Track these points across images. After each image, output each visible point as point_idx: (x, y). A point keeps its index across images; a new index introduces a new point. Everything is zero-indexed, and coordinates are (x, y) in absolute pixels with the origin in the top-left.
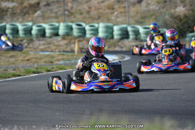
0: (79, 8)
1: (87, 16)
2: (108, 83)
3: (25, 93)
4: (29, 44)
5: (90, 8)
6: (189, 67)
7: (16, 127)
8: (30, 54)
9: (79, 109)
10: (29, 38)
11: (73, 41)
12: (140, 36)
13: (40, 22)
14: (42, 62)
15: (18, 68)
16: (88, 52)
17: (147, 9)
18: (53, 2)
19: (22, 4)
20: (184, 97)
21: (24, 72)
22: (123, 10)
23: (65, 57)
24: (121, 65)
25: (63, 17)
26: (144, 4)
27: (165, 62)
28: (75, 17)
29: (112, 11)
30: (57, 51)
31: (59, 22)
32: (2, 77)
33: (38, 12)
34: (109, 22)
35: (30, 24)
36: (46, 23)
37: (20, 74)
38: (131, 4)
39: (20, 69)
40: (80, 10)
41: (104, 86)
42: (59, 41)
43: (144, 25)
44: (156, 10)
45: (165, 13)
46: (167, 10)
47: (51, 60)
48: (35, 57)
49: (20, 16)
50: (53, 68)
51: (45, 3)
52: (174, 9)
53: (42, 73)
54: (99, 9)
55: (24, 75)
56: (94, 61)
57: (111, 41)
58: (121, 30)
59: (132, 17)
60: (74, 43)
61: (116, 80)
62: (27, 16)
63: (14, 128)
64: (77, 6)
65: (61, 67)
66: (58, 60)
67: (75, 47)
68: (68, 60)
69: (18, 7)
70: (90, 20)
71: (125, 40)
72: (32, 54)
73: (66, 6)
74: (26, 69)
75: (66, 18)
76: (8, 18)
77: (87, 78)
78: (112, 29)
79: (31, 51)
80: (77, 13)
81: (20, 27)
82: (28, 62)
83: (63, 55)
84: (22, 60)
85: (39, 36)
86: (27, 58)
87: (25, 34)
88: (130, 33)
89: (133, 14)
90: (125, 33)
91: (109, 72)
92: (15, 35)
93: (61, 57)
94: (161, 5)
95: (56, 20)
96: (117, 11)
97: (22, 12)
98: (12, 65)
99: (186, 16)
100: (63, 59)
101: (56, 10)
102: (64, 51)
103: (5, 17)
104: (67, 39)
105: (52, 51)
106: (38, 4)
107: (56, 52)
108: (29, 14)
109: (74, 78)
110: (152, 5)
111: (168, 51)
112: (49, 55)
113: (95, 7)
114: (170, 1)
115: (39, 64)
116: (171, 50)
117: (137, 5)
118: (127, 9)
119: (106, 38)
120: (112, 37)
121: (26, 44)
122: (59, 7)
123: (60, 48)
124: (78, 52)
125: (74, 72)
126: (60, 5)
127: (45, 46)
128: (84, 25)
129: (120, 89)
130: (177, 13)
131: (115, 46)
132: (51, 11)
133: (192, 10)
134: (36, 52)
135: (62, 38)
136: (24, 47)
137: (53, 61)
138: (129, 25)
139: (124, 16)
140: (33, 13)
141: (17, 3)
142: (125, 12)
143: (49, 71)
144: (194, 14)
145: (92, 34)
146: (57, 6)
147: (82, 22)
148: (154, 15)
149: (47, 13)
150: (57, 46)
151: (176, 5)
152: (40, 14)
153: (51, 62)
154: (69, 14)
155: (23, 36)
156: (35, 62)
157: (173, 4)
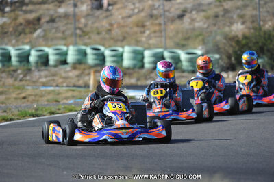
0: (96, 25)
1: (107, 36)
2: (128, 131)
3: (19, 144)
4: (25, 76)
5: (111, 25)
8: (27, 89)
9: (96, 166)
10: (25, 68)
11: (87, 72)
12: (182, 65)
13: (40, 45)
14: (43, 101)
15: (10, 109)
16: (99, 87)
17: (191, 27)
18: (60, 17)
19: (16, 19)
20: (243, 149)
21: (18, 115)
22: (157, 28)
23: (75, 94)
24: (144, 106)
25: (73, 39)
26: (186, 19)
28: (90, 38)
29: (142, 29)
30: (65, 85)
31: (67, 45)
33: (39, 31)
34: (137, 45)
35: (27, 47)
36: (49, 47)
37: (13, 117)
38: (168, 20)
39: (13, 110)
40: (97, 28)
41: (121, 135)
42: (68, 72)
43: (187, 49)
44: (204, 29)
45: (216, 32)
46: (219, 29)
47: (57, 97)
48: (33, 93)
49: (13, 37)
50: (59, 109)
51: (47, 18)
52: (229, 26)
53: (44, 116)
54: (123, 26)
55: (18, 119)
56: (107, 100)
58: (155, 55)
59: (171, 38)
60: (89, 74)
61: (138, 126)
62: (22, 35)
64: (93, 23)
65: (70, 107)
66: (67, 98)
67: (90, 79)
68: (81, 98)
69: (10, 23)
70: (112, 42)
72: (29, 90)
73: (77, 23)
74: (21, 111)
75: (78, 39)
77: (97, 123)
78: (142, 54)
79: (28, 85)
80: (92, 32)
81: (13, 52)
82: (23, 100)
83: (73, 90)
84: (16, 98)
85: (39, 64)
86: (23, 95)
87: (20, 62)
89: (171, 34)
91: (128, 115)
92: (6, 63)
93: (70, 94)
95: (63, 42)
96: (148, 29)
97: (15, 30)
98: (1, 105)
99: (245, 37)
100: (73, 97)
101: (64, 28)
102: (74, 86)
104: (80, 69)
105: (57, 86)
106: (39, 19)
107: (63, 86)
108: (25, 34)
109: (79, 124)
110: (199, 22)
112: (53, 91)
113: (119, 23)
114: (223, 16)
115: (40, 103)
117: (178, 22)
118: (163, 27)
119: (134, 67)
120: (142, 66)
121: (21, 76)
122: (67, 24)
123: (69, 80)
124: (94, 86)
125: (79, 116)
126: (69, 21)
128: (102, 48)
129: (144, 138)
130: (233, 33)
131: (146, 79)
132: (57, 29)
133: (255, 29)
134: (35, 87)
135: (71, 67)
136: (19, 79)
137: (60, 100)
138: (166, 49)
139: (158, 37)
140: (31, 33)
141: (10, 18)
142: (161, 31)
143: (53, 113)
144: (257, 33)
145: (114, 62)
146: (65, 22)
147: (100, 44)
148: (200, 35)
149: (51, 31)
150: (65, 78)
151: (232, 21)
152: (40, 33)
153: (56, 101)
154: (82, 34)
155: (18, 64)
156: (34, 101)
157: (228, 20)
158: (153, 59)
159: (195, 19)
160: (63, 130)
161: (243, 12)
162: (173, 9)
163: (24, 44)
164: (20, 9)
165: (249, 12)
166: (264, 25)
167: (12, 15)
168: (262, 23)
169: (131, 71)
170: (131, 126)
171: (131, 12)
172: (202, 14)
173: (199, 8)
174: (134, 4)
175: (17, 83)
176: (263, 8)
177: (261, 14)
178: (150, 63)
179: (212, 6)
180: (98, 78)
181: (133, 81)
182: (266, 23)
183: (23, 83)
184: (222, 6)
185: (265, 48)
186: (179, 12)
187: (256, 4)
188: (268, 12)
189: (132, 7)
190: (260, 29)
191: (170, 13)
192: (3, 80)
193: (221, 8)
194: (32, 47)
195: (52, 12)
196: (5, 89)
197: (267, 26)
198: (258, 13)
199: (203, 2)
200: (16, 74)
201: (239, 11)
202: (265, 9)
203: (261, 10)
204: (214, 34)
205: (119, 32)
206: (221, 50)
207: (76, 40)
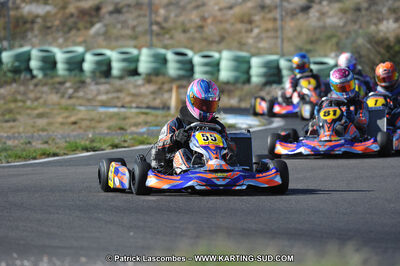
0: (181, 19)
1: (197, 35)
2: (225, 175)
3: (66, 191)
4: (76, 90)
5: (204, 19)
6: (375, 147)
7: (45, 259)
8: (79, 111)
10: (77, 79)
11: (166, 87)
13: (100, 47)
14: (103, 128)
15: (54, 139)
16: (184, 110)
17: (321, 24)
18: (129, 6)
19: (64, 7)
20: (392, 205)
21: (66, 148)
22: (270, 25)
23: (150, 119)
24: (250, 139)
25: (148, 38)
26: (314, 13)
27: (325, 135)
28: (172, 38)
29: (249, 27)
30: (134, 105)
31: (139, 48)
32: (20, 157)
33: (98, 26)
34: (240, 49)
35: (80, 49)
36: (112, 49)
37: (58, 151)
38: (287, 14)
39: (58, 141)
40: (183, 23)
41: (215, 181)
42: (139, 86)
43: (314, 56)
44: (339, 27)
45: (356, 32)
47: (122, 124)
48: (88, 117)
49: (60, 34)
50: (125, 141)
51: (110, 8)
52: (376, 24)
53: (102, 150)
54: (221, 22)
55: (65, 154)
56: (195, 129)
57: (247, 87)
58: (267, 65)
59: (290, 40)
60: (170, 90)
61: (241, 168)
62: (73, 32)
63: (42, 260)
64: (176, 16)
65: (140, 138)
66: (136, 125)
67: (171, 98)
68: (157, 126)
69: (56, 14)
70: (204, 43)
71: (274, 86)
73: (153, 16)
74: (69, 142)
75: (155, 39)
76: (36, 36)
78: (249, 62)
79: (80, 105)
80: (175, 29)
81: (60, 56)
82: (73, 127)
83: (146, 114)
84: (62, 124)
85: (98, 74)
86: (73, 119)
87: (70, 70)
88: (285, 72)
89: (290, 35)
90: (275, 71)
92: (49, 72)
93: (141, 119)
94: (349, 16)
95: (132, 43)
96: (258, 27)
97: (63, 24)
98: (41, 133)
99: (399, 41)
100: (146, 123)
101: (135, 23)
102: (148, 107)
103: (30, 35)
104: (156, 83)
105: (123, 107)
106: (98, 9)
107: (131, 107)
108: (78, 30)
109: (154, 164)
110: (331, 17)
111: (332, 113)
112: (118, 114)
113: (215, 17)
114: (367, 9)
115: (97, 131)
116: (338, 112)
117: (301, 16)
118: (279, 23)
119: (236, 81)
120: (248, 80)
121: (70, 91)
122: (139, 16)
123: (140, 99)
126: (142, 12)
127: (110, 96)
128: (190, 53)
129: (249, 186)
130: (382, 34)
132: (124, 24)
134: (90, 108)
135: (144, 79)
136: (67, 96)
137: (127, 127)
138: (283, 55)
139: (272, 38)
140: (87, 28)
141: (55, 6)
142: (275, 30)
143: (116, 146)
145: (206, 73)
146: (136, 13)
147: (186, 47)
148: (334, 36)
149: (115, 27)
150: (134, 95)
151: (380, 16)
152: (100, 29)
153: (121, 129)
154: (160, 32)
155: (66, 73)
156: (89, 127)
157: (374, 15)
158: (263, 70)
159: (327, 12)
160: (129, 171)
161: (397, 4)
163: (75, 44)
169: (232, 87)
170: (229, 168)
171: (232, 1)
172: (337, 6)
175: (65, 102)
178: (259, 76)
180: (183, 97)
181: (234, 102)
183: (73, 101)
186: (303, 3)
191: (289, 3)
192: (44, 96)
194: (87, 50)
196: (47, 110)
200: (62, 88)
201: (390, 2)
204: (353, 35)
205: (215, 31)
206: (363, 59)
207: (151, 40)
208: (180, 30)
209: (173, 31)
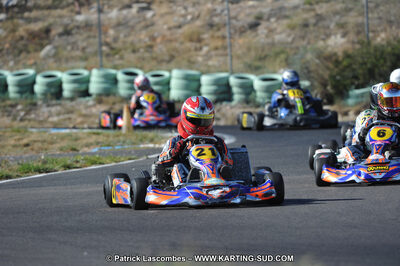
0: (130, 39)
1: (147, 55)
3: (19, 213)
4: (27, 113)
5: (153, 38)
8: (32, 133)
10: (29, 101)
11: (117, 106)
12: (255, 96)
13: (52, 69)
14: (55, 149)
15: (6, 162)
17: (269, 40)
18: (78, 27)
19: (14, 31)
21: (18, 170)
22: (219, 43)
23: (101, 139)
25: (98, 59)
26: (262, 30)
28: (122, 58)
29: (198, 45)
30: (86, 126)
31: (89, 69)
33: (48, 48)
34: (191, 69)
35: (31, 72)
36: (62, 71)
37: (10, 173)
38: (236, 31)
39: (10, 163)
40: (132, 43)
42: (90, 107)
43: (263, 73)
44: (287, 43)
45: (305, 48)
47: (75, 144)
48: (40, 139)
49: (11, 57)
50: (77, 162)
51: (60, 30)
52: (324, 40)
53: (55, 171)
54: (170, 41)
55: (18, 176)
58: (217, 82)
59: (239, 57)
62: (23, 55)
64: (125, 36)
65: (93, 158)
66: (88, 145)
68: (109, 145)
69: (6, 37)
70: (154, 63)
71: (224, 103)
73: (103, 37)
74: (22, 165)
75: (104, 59)
78: (199, 80)
79: (32, 127)
80: (125, 49)
81: (11, 79)
82: (25, 149)
83: (98, 134)
84: (14, 146)
85: (49, 96)
86: (25, 141)
87: (20, 92)
88: (235, 90)
89: (239, 52)
90: (224, 89)
93: (93, 139)
95: (83, 64)
96: (207, 45)
97: (14, 46)
99: (347, 56)
100: (98, 143)
101: (85, 44)
104: (107, 103)
105: (74, 128)
106: (47, 31)
107: (83, 128)
108: (28, 52)
110: (280, 33)
112: (69, 135)
113: (164, 37)
114: (315, 25)
115: (49, 153)
117: (249, 34)
118: (228, 40)
121: (22, 113)
122: (89, 37)
123: (92, 119)
124: (128, 128)
126: (92, 34)
127: (62, 117)
130: (329, 49)
132: (74, 45)
133: (361, 43)
134: (42, 130)
135: (94, 100)
136: (19, 118)
137: (79, 148)
138: (232, 73)
139: (222, 55)
140: (37, 51)
141: (5, 29)
142: (224, 48)
143: (69, 167)
144: (365, 50)
146: (85, 35)
147: (137, 67)
148: (283, 52)
149: (65, 48)
150: (85, 116)
151: (328, 32)
152: (49, 51)
153: (74, 150)
154: (110, 52)
155: (17, 96)
156: (41, 149)
157: (322, 30)
158: (213, 88)
159: (275, 29)
161: (344, 20)
162: (242, 16)
163: (26, 66)
164: (19, 15)
165: (352, 19)
166: (374, 38)
167: (9, 24)
168: (371, 35)
171: (181, 19)
172: (285, 22)
173: (280, 13)
174: (185, 8)
175: (17, 124)
176: (372, 12)
177: (370, 22)
178: (210, 94)
179: (299, 10)
182: (378, 35)
183: (26, 123)
184: (314, 10)
185: (377, 71)
186: (251, 20)
187: (363, 6)
188: (380, 18)
189: (183, 12)
190: (369, 43)
191: (238, 20)
193: (312, 14)
194: (37, 72)
195: (66, 21)
197: (379, 39)
198: (365, 20)
199: (286, 5)
200: (14, 111)
201: (338, 17)
202: (376, 15)
203: (370, 15)
204: (302, 51)
205: (164, 49)
206: (312, 75)
207: (101, 61)
208: (129, 50)
209: (123, 52)
